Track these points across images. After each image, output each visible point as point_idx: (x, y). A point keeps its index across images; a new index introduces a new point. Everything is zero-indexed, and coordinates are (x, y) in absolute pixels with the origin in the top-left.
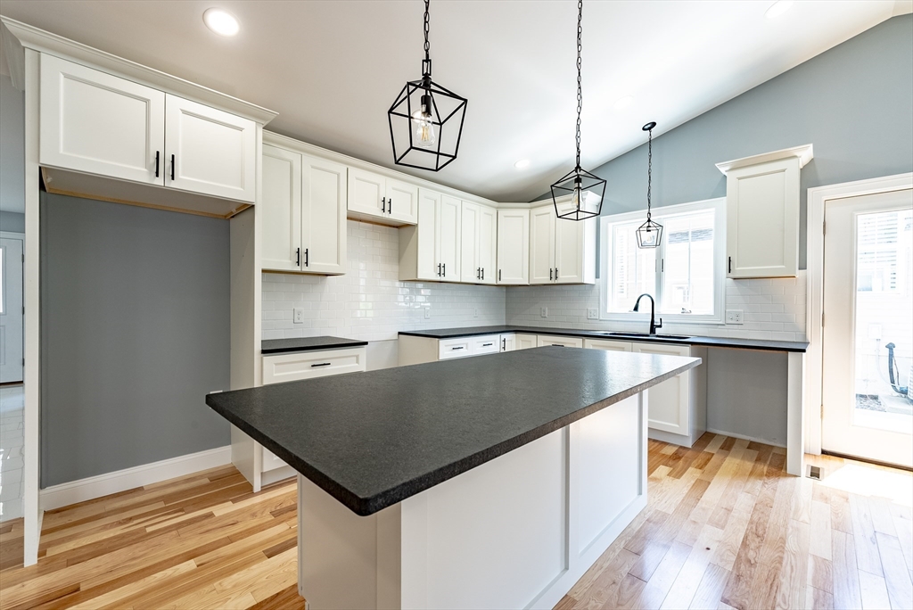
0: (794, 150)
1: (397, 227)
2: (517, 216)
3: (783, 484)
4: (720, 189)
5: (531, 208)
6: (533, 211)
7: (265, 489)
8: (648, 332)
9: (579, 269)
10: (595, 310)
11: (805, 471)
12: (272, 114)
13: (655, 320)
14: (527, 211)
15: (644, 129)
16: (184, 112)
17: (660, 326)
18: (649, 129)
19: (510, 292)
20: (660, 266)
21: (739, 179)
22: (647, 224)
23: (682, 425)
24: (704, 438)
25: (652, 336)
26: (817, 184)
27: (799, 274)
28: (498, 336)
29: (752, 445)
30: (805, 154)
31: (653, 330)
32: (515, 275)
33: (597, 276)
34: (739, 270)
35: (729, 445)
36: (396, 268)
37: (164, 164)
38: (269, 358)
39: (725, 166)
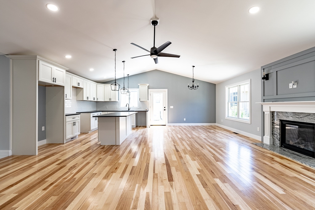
0: (147, 84)
1: (76, 88)
3: (146, 128)
4: (138, 87)
7: (66, 143)
9: (115, 99)
10: (118, 107)
11: (148, 127)
12: (68, 69)
13: (129, 108)
14: (103, 86)
16: (56, 69)
18: (128, 75)
19: (97, 103)
20: (130, 99)
21: (141, 86)
23: (135, 124)
24: (137, 126)
26: (149, 89)
27: (148, 101)
28: (99, 112)
29: (143, 126)
30: (148, 85)
31: (129, 110)
32: (101, 100)
33: (118, 100)
34: (141, 100)
35: (140, 126)
36: (76, 97)
37: (54, 80)
38: (67, 117)
39: (139, 84)
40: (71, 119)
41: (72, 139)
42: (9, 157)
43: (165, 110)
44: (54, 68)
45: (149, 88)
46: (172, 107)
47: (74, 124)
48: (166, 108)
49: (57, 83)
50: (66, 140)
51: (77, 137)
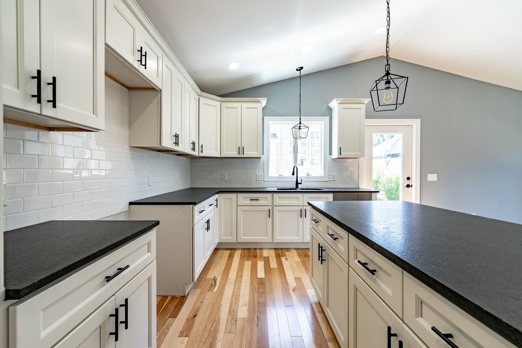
1: (129, 88)
2: (211, 105)
5: (222, 102)
6: (222, 104)
8: (295, 187)
10: (262, 175)
13: (298, 180)
14: (219, 103)
15: (297, 70)
17: (301, 183)
18: (300, 70)
19: (194, 163)
21: (343, 109)
22: (299, 125)
25: (296, 189)
30: (367, 102)
31: (297, 186)
33: (263, 154)
43: (408, 186)
46: (433, 177)
48: (415, 181)
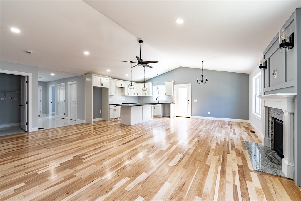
0: (173, 81)
3: (169, 118)
4: (165, 84)
7: (110, 121)
19: (139, 97)
23: (161, 114)
24: (164, 116)
27: (173, 95)
33: (152, 95)
35: (166, 117)
36: (122, 94)
37: (102, 85)
38: (110, 105)
39: (165, 81)
40: (113, 107)
41: (114, 119)
42: (84, 123)
43: (189, 103)
44: (102, 78)
45: (174, 83)
46: (195, 101)
47: (115, 110)
48: (190, 102)
49: (104, 86)
50: (110, 119)
51: (118, 118)
